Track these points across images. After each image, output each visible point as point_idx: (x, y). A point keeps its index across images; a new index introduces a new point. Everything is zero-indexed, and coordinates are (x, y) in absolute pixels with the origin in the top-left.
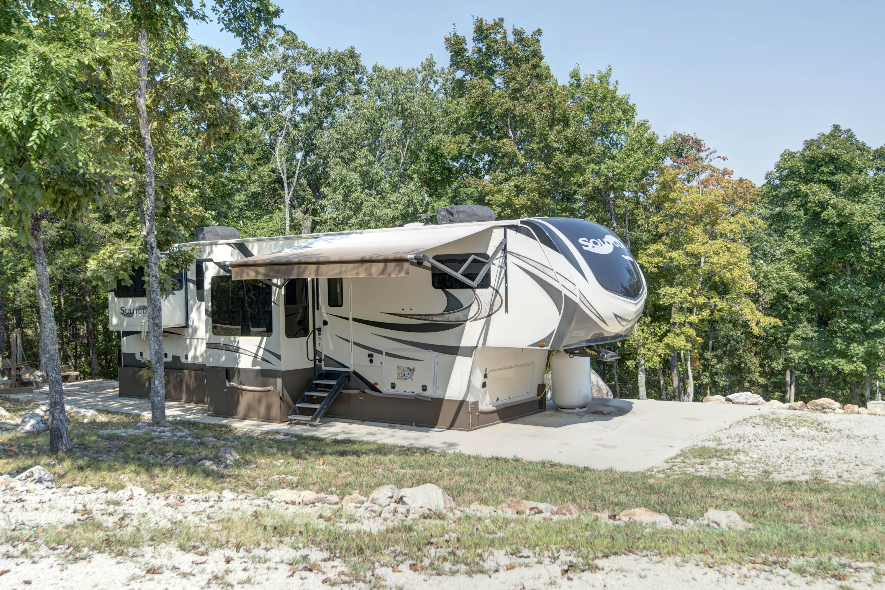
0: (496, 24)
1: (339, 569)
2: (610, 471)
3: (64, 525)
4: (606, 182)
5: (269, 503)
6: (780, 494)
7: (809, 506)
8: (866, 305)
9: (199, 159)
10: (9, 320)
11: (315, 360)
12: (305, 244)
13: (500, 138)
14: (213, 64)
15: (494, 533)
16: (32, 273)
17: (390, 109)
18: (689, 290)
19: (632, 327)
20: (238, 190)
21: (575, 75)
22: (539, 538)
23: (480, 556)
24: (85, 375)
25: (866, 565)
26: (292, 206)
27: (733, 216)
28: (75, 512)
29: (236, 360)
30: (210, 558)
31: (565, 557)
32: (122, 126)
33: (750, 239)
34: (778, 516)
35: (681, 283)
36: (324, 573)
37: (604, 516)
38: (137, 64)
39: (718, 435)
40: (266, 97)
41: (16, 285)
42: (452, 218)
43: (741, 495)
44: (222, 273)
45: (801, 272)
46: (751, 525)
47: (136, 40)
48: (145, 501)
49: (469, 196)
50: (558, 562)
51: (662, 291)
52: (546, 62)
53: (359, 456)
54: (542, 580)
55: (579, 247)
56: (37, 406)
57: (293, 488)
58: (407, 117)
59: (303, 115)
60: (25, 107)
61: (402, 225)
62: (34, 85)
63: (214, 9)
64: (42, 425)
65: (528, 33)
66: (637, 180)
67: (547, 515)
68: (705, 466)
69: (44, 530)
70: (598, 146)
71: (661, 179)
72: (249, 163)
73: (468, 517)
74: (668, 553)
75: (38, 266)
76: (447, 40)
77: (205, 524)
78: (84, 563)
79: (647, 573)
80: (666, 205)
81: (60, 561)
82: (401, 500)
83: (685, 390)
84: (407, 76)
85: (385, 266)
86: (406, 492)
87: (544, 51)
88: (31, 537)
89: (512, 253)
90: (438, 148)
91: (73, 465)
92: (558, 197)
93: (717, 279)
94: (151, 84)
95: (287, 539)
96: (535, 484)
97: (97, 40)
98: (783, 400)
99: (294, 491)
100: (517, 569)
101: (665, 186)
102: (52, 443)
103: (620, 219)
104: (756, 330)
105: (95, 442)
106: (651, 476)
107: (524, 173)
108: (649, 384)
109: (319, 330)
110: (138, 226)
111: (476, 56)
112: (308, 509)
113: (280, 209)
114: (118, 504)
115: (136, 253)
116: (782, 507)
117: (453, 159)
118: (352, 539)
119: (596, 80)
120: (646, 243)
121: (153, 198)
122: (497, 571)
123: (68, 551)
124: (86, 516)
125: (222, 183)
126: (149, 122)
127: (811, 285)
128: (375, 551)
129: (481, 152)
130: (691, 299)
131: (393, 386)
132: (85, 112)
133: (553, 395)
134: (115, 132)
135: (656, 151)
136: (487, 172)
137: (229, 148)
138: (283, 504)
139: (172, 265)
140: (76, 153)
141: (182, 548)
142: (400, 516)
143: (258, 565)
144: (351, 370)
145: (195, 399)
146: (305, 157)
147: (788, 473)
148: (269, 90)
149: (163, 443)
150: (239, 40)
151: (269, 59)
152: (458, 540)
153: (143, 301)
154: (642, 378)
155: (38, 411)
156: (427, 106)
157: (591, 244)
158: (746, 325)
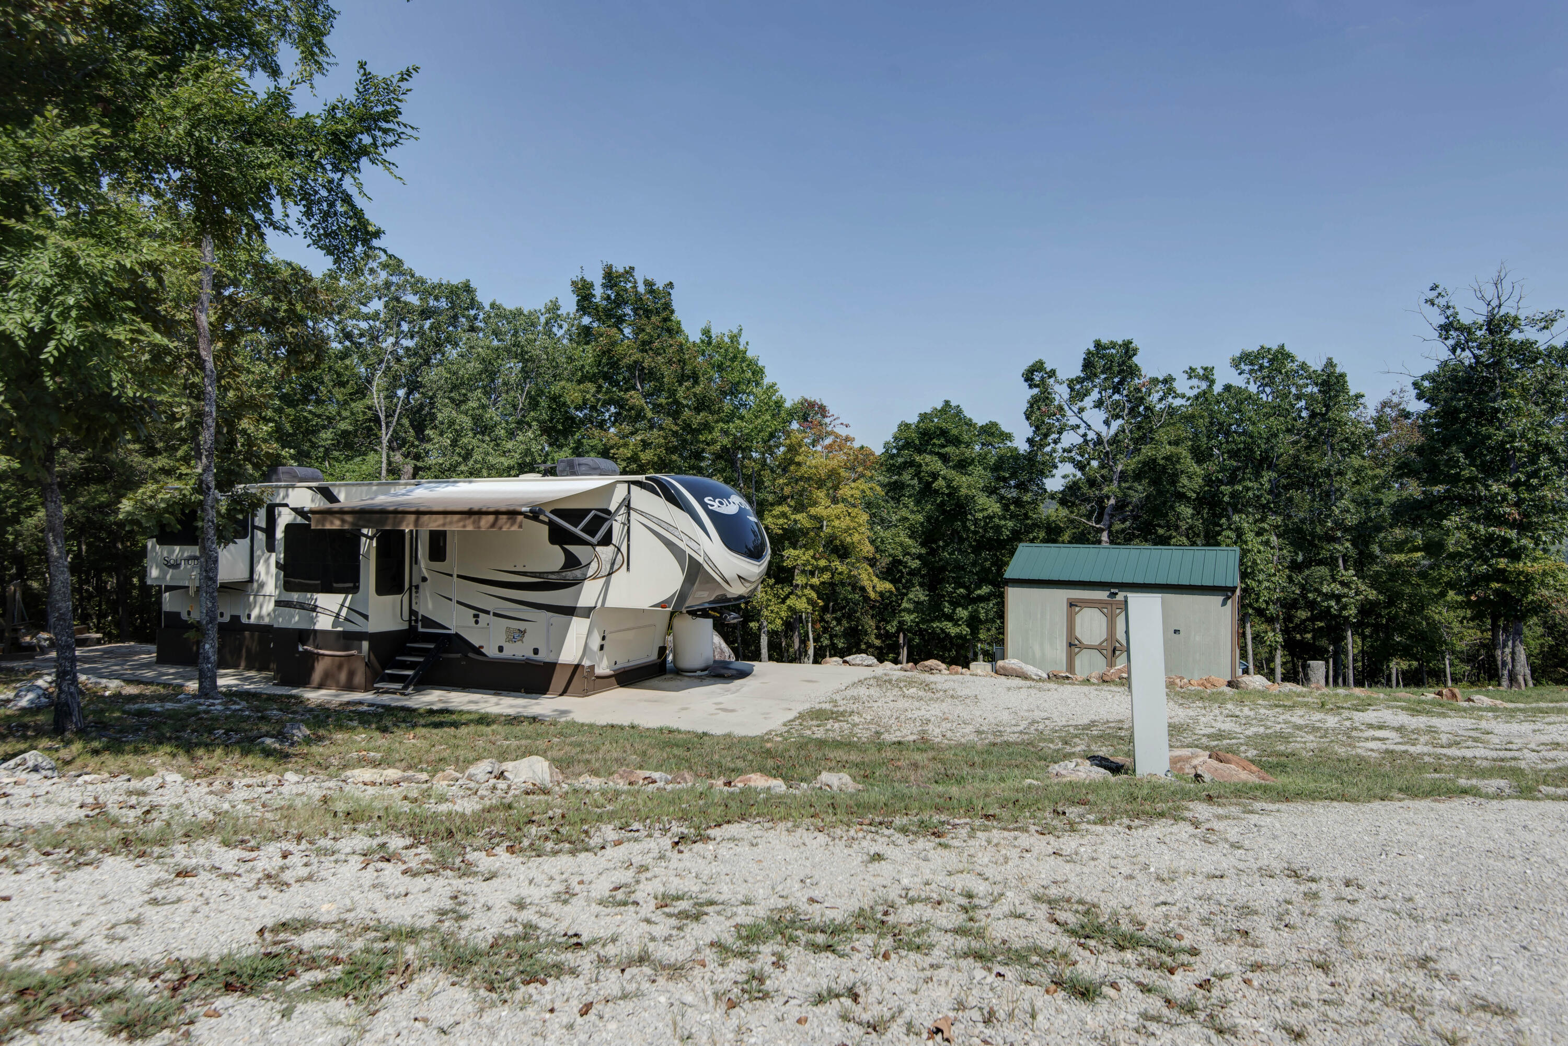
0: (627, 272)
1: (423, 857)
2: (728, 735)
3: (65, 823)
4: (734, 443)
5: (343, 785)
6: (890, 754)
7: (915, 766)
8: (971, 571)
9: (276, 388)
10: (6, 568)
11: (410, 620)
12: (404, 491)
13: (627, 390)
14: (297, 282)
15: (603, 806)
16: (42, 513)
17: (508, 350)
18: (811, 552)
19: (755, 589)
20: (324, 427)
21: (706, 332)
22: (651, 810)
23: (586, 832)
24: (110, 638)
25: (962, 821)
26: (391, 448)
27: (854, 481)
28: (81, 807)
29: (313, 621)
30: (261, 853)
31: (677, 828)
32: (176, 344)
33: (868, 505)
34: (887, 776)
35: (804, 546)
36: (405, 862)
37: (719, 783)
38: (198, 274)
39: (834, 696)
40: (364, 325)
41: (18, 527)
42: (572, 471)
43: (854, 757)
44: (299, 520)
45: (915, 538)
46: (860, 787)
47: (198, 245)
48: (181, 789)
49: (593, 448)
50: (669, 834)
51: (785, 553)
52: (677, 316)
53: (457, 728)
54: (651, 855)
55: (705, 506)
56: (40, 676)
57: (375, 767)
58: (527, 360)
59: (407, 349)
60: (38, 310)
61: (517, 476)
62: (54, 286)
63: (299, 222)
64: (43, 700)
65: (660, 285)
66: (765, 442)
67: (661, 784)
68: (821, 729)
69: (35, 831)
70: (727, 404)
71: (788, 442)
72: (340, 397)
73: (576, 791)
74: (780, 819)
75: (49, 504)
76: (573, 283)
77: (259, 814)
78: (90, 869)
79: (759, 840)
80: (792, 468)
81: (56, 869)
82: (501, 775)
83: (806, 652)
84: (529, 317)
85: (496, 520)
86: (508, 766)
87: (675, 305)
88: (15, 840)
89: (635, 510)
90: (560, 396)
91: (84, 748)
92: (686, 454)
93: (838, 542)
94: (218, 297)
95: (362, 826)
96: (650, 752)
97: (145, 241)
98: (896, 661)
99: (374, 770)
100: (626, 844)
101: (792, 449)
102: (56, 722)
103: (748, 479)
104: (872, 595)
105: (118, 719)
106: (769, 740)
107: (651, 427)
108: (772, 646)
109: (417, 587)
110: (193, 462)
111: (605, 303)
112: (391, 790)
113: (376, 451)
114: (144, 794)
115: (187, 493)
116: (890, 766)
117: (576, 409)
118: (441, 821)
119: (726, 339)
120: (772, 505)
121: (212, 430)
122: (603, 848)
123: (69, 856)
124: (98, 811)
125: (305, 417)
126: (212, 342)
127: (923, 551)
128: (468, 834)
129: (607, 403)
130: (813, 561)
131: (501, 649)
132: (124, 322)
133: (674, 657)
134: (167, 351)
135: (783, 414)
136: (613, 424)
137: (315, 379)
138: (360, 785)
139: (235, 509)
140: (108, 372)
141: (226, 843)
142: (499, 792)
143: (323, 859)
144: (453, 632)
145: (257, 665)
146: (408, 395)
147: (898, 733)
148: (367, 317)
149: (211, 719)
150: (330, 259)
151: (369, 284)
152: (563, 816)
153: (195, 550)
154: (764, 640)
155: (40, 682)
156: (550, 350)
157: (716, 504)
158: (863, 589)
